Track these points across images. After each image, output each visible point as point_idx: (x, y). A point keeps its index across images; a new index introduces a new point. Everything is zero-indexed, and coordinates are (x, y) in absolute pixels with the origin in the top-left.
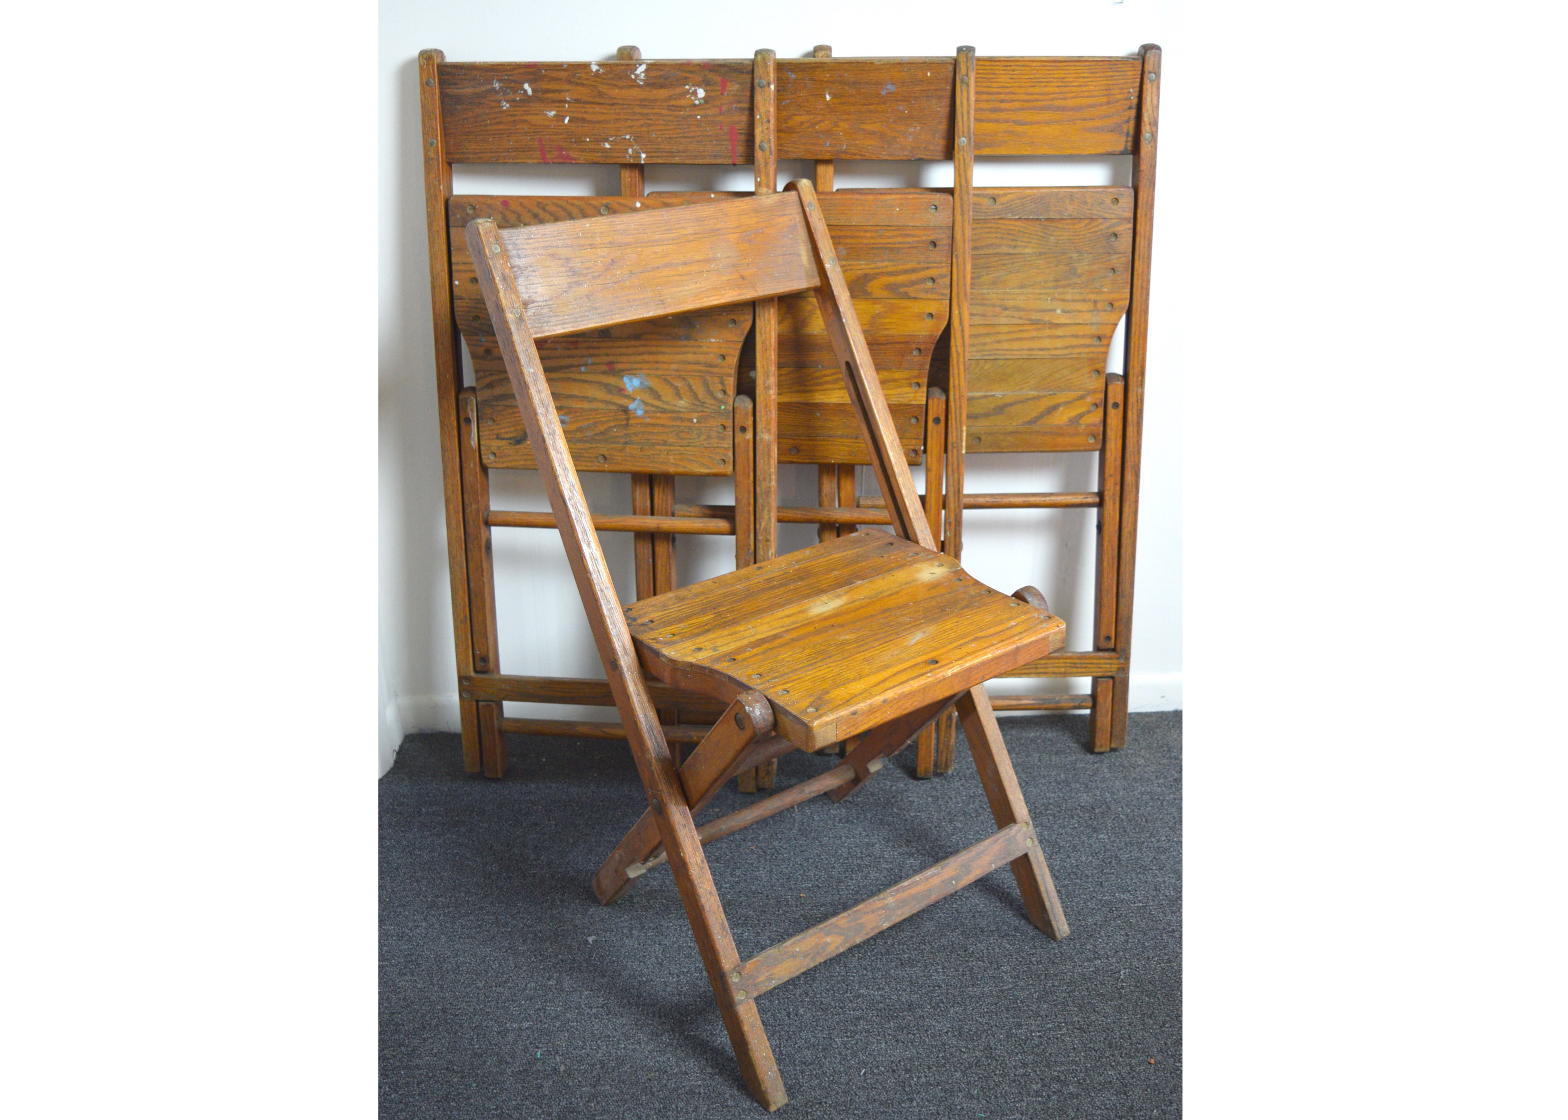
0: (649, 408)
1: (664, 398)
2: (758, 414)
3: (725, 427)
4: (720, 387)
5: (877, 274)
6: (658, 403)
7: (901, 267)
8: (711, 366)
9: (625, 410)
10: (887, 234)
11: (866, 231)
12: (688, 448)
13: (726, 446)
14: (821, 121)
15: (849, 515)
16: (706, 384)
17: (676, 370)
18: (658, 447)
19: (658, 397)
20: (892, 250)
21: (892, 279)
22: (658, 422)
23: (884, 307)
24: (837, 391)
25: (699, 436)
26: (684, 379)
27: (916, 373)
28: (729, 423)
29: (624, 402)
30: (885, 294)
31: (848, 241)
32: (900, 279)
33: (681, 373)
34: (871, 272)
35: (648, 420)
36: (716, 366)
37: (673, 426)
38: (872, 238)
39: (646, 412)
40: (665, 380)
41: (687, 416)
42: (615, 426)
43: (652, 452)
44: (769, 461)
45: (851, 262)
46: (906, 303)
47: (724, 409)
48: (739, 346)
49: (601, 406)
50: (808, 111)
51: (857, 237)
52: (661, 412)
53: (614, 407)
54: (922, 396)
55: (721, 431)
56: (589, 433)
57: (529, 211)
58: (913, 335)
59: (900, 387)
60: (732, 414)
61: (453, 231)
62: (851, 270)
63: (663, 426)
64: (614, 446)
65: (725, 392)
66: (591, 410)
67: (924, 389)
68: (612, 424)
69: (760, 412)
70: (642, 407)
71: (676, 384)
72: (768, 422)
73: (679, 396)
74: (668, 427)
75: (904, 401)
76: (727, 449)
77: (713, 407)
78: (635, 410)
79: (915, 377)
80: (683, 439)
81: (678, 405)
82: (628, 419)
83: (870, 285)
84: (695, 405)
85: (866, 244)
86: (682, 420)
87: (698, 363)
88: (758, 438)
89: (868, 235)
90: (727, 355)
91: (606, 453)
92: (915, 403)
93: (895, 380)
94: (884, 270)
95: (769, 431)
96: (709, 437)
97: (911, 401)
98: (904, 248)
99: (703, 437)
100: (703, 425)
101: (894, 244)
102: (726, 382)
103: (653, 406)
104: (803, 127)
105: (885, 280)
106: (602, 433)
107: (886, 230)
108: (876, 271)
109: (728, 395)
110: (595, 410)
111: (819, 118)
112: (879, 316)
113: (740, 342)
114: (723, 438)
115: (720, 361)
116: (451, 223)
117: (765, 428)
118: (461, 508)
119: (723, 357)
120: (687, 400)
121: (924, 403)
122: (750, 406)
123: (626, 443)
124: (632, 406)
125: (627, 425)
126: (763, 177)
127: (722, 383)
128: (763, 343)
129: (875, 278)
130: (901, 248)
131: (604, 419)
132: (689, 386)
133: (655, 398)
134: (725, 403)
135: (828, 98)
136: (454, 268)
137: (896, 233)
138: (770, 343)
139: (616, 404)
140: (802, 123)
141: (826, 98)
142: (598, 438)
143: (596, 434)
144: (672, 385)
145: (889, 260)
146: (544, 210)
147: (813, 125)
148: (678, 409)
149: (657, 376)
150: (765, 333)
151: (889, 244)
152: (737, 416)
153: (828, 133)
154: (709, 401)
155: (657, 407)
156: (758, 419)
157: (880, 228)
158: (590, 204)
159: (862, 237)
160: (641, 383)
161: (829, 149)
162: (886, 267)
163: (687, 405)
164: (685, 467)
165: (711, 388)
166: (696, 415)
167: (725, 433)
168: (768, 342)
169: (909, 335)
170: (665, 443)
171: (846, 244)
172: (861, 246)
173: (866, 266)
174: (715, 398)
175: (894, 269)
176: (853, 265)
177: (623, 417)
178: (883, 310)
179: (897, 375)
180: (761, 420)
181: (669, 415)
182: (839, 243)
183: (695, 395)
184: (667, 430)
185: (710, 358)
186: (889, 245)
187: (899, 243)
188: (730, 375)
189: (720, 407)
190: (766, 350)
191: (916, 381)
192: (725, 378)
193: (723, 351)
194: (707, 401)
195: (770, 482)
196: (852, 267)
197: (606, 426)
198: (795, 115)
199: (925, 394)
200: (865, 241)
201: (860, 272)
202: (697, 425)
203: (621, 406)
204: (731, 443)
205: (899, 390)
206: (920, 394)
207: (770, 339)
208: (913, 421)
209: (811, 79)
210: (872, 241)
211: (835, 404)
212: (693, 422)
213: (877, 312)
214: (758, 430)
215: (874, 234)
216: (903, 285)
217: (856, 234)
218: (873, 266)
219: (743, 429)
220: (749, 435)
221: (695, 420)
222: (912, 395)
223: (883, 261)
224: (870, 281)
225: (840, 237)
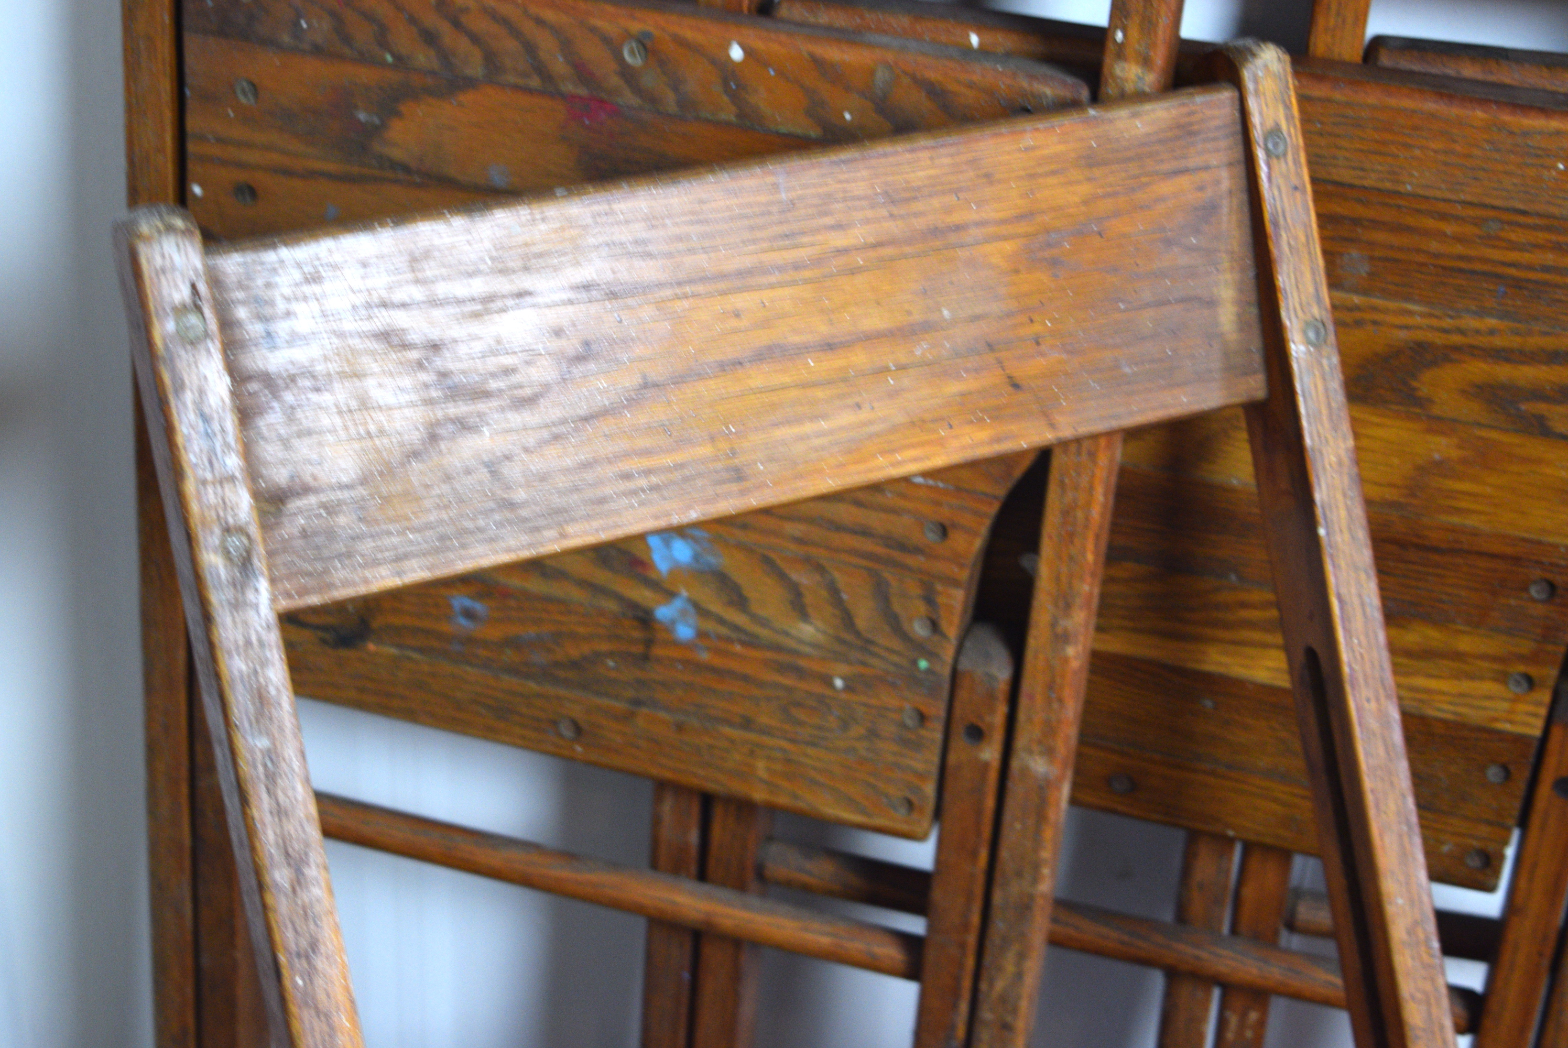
0: (710, 626)
1: (755, 608)
2: (1023, 702)
3: (922, 718)
4: (922, 608)
5: (1456, 348)
6: (739, 619)
7: (1536, 342)
8: (903, 547)
9: (645, 619)
10: (1513, 237)
11: (1443, 217)
12: (811, 751)
13: (919, 766)
15: (1255, 971)
16: (881, 593)
17: (800, 541)
18: (727, 730)
19: (739, 601)
20: (1518, 284)
21: (1504, 372)
22: (734, 665)
23: (1459, 447)
25: (845, 725)
26: (820, 568)
27: (1526, 646)
28: (937, 709)
29: (641, 595)
30: (1471, 410)
31: (1381, 236)
32: (1526, 374)
33: (813, 552)
34: (1439, 339)
35: (705, 656)
36: (917, 550)
37: (777, 685)
38: (1458, 239)
39: (702, 634)
40: (767, 562)
41: (816, 667)
42: (611, 654)
43: (708, 740)
44: (1038, 832)
45: (1378, 302)
46: (1535, 447)
47: (928, 671)
48: (993, 509)
49: (576, 594)
51: (1410, 230)
52: (743, 643)
53: (611, 606)
54: (1535, 715)
55: (909, 722)
56: (539, 658)
57: (413, 20)
58: (1539, 543)
59: (1471, 677)
60: (946, 686)
61: (192, 43)
62: (1375, 323)
63: (745, 678)
64: (605, 702)
65: (935, 626)
66: (548, 599)
67: (1545, 696)
68: (604, 647)
69: (1031, 698)
70: (693, 619)
71: (794, 576)
72: (1050, 730)
73: (800, 610)
74: (760, 684)
75: (1474, 716)
76: (921, 776)
77: (895, 658)
78: (673, 622)
79: (1522, 658)
80: (801, 723)
81: (793, 632)
82: (649, 643)
83: (1428, 376)
84: (842, 641)
85: (1440, 256)
86: (800, 673)
87: (865, 532)
88: (1015, 764)
89: (1449, 228)
90: (954, 526)
91: (576, 712)
92: (1507, 727)
93: (1458, 656)
94: (1483, 341)
95: (1049, 752)
96: (873, 734)
97: (1495, 719)
98: (1557, 286)
99: (857, 730)
100: (863, 698)
101: (1530, 267)
102: (941, 600)
103: (721, 621)
105: (1478, 370)
106: (574, 665)
107: (1510, 223)
108: (1456, 339)
109: (944, 636)
110: (560, 602)
112: (1440, 467)
113: (995, 497)
114: (916, 746)
115: (931, 537)
116: (187, 21)
117: (1040, 742)
118: (184, 772)
119: (944, 531)
120: (820, 624)
121: (1537, 732)
122: (1002, 673)
123: (637, 702)
124: (664, 612)
125: (646, 657)
126: (1134, 33)
127: (930, 600)
128: (1067, 513)
129: (1447, 359)
130: (1546, 284)
131: (581, 630)
132: (834, 591)
133: (730, 603)
134: (931, 655)
136: (191, 147)
138: (1087, 519)
139: (619, 598)
142: (562, 674)
143: (557, 664)
144: (782, 576)
145: (1504, 315)
146: (456, 24)
148: (792, 644)
149: (740, 546)
150: (1076, 487)
151: (1512, 265)
152: (963, 695)
154: (886, 640)
155: (736, 628)
156: (1022, 716)
157: (1490, 213)
158: (593, 30)
159: (1426, 233)
160: (696, 557)
162: (1492, 332)
163: (821, 638)
164: (795, 796)
165: (897, 607)
166: (844, 668)
167: (923, 732)
168: (1080, 514)
169: (1524, 540)
170: (747, 724)
171: (1371, 244)
172: (1421, 258)
173: (1426, 322)
174: (905, 637)
175: (1514, 342)
176: (1386, 311)
177: (637, 634)
178: (1455, 454)
179: (1465, 644)
180: (1030, 720)
181: (769, 655)
182: (1352, 240)
183: (847, 619)
184: (756, 692)
185: (902, 526)
186: (1513, 272)
187: (1546, 269)
188: (955, 583)
189: (914, 663)
190: (1071, 535)
191: (1521, 668)
192: (939, 587)
193: (945, 514)
194: (880, 640)
195: (1036, 880)
196: (1379, 317)
197: (586, 649)
199: (1543, 711)
200: (1434, 246)
201: (1402, 334)
202: (844, 696)
203: (633, 606)
204: (936, 759)
205: (1466, 686)
206: (1531, 708)
207: (1089, 504)
208: (1493, 773)
210: (1459, 249)
211: (1263, 686)
212: (831, 685)
213: (1437, 456)
214: (1021, 741)
215: (1470, 230)
216: (1537, 394)
217: (1410, 220)
218: (1447, 323)
219: (976, 734)
220: (990, 753)
221: (839, 683)
222: (1506, 705)
223: (1482, 313)
224: (1434, 363)
225: (1356, 222)
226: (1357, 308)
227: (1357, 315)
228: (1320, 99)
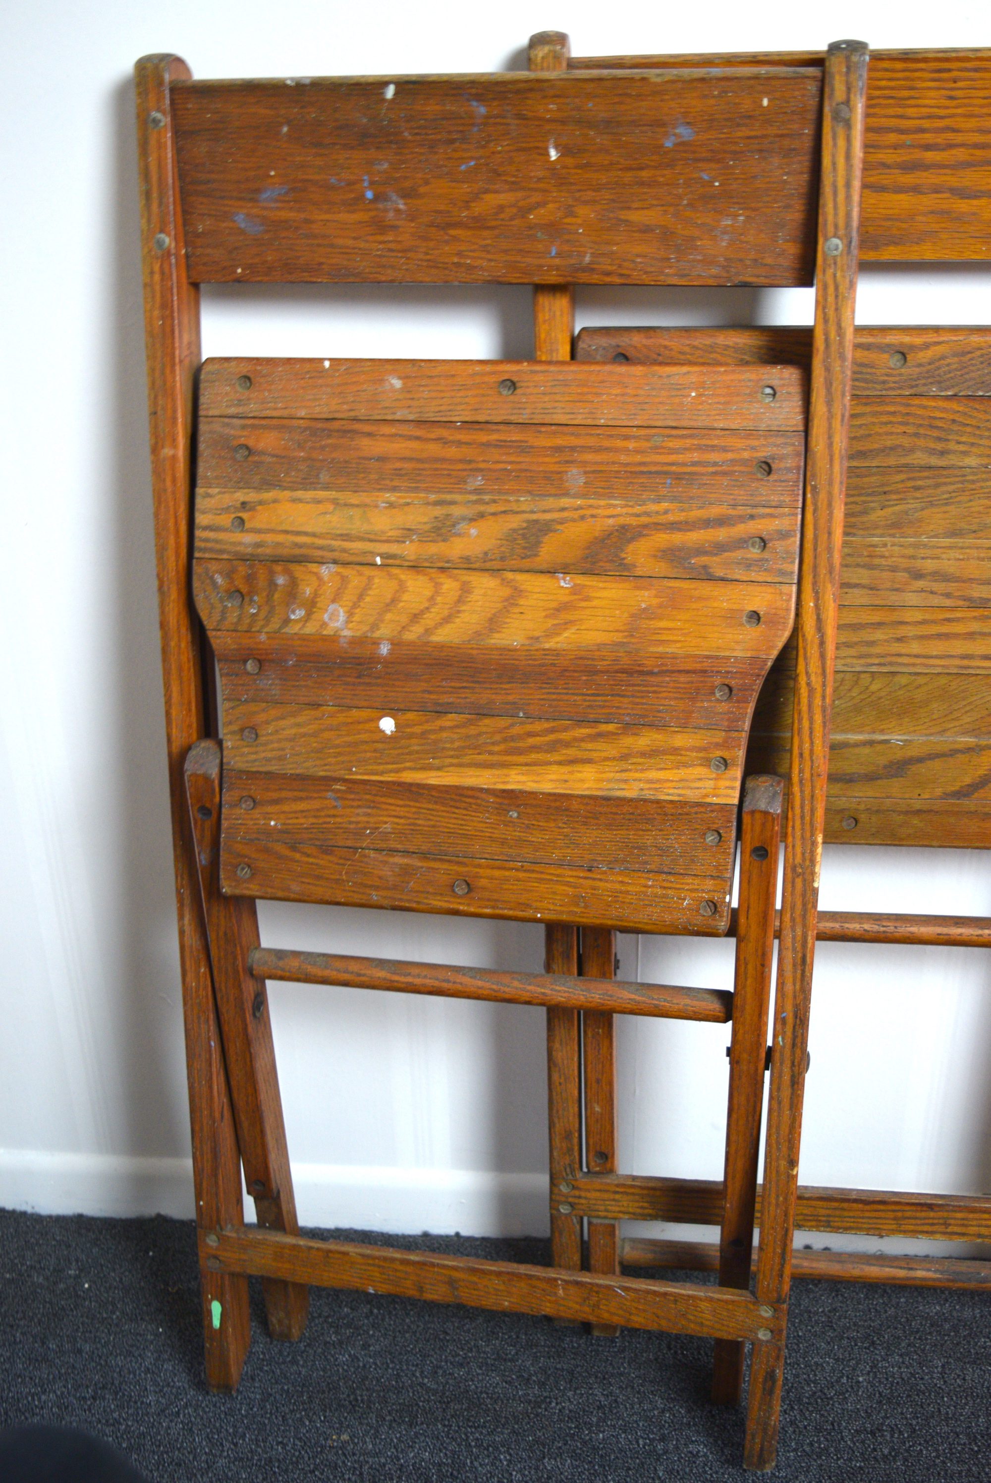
5: (645, 526)
7: (696, 514)
10: (671, 444)
11: (626, 438)
14: (539, 205)
20: (678, 477)
21: (678, 538)
23: (656, 596)
24: (554, 768)
27: (719, 737)
30: (661, 568)
31: (589, 457)
32: (694, 537)
34: (634, 521)
38: (637, 451)
45: (591, 502)
46: (705, 589)
50: (513, 183)
51: (607, 449)
54: (732, 788)
58: (717, 657)
59: (686, 765)
62: (593, 516)
67: (737, 772)
75: (692, 795)
79: (717, 745)
83: (631, 547)
85: (627, 464)
89: (631, 445)
92: (715, 800)
93: (675, 751)
94: (662, 519)
97: (707, 796)
98: (703, 474)
101: (684, 464)
104: (502, 216)
105: (662, 539)
107: (669, 436)
108: (645, 520)
111: (536, 198)
112: (646, 613)
121: (736, 801)
129: (640, 535)
130: (695, 474)
135: (553, 154)
137: (688, 442)
140: (501, 208)
141: (548, 155)
145: (674, 499)
147: (524, 212)
151: (672, 464)
153: (553, 229)
157: (654, 431)
159: (616, 450)
161: (557, 261)
162: (666, 512)
169: (708, 657)
171: (584, 463)
172: (615, 468)
173: (624, 511)
175: (681, 517)
176: (598, 507)
178: (655, 601)
179: (680, 740)
182: (572, 462)
186: (674, 468)
187: (694, 464)
191: (719, 753)
196: (595, 512)
198: (486, 191)
199: (738, 784)
200: (623, 458)
201: (611, 521)
205: (683, 773)
206: (728, 783)
208: (711, 838)
209: (520, 116)
210: (638, 458)
211: (550, 794)
213: (643, 606)
215: (644, 444)
216: (700, 551)
217: (606, 443)
218: (638, 509)
222: (711, 784)
223: (658, 500)
224: (632, 540)
225: (573, 449)
226: (580, 508)
227: (581, 512)
228: (542, 372)
